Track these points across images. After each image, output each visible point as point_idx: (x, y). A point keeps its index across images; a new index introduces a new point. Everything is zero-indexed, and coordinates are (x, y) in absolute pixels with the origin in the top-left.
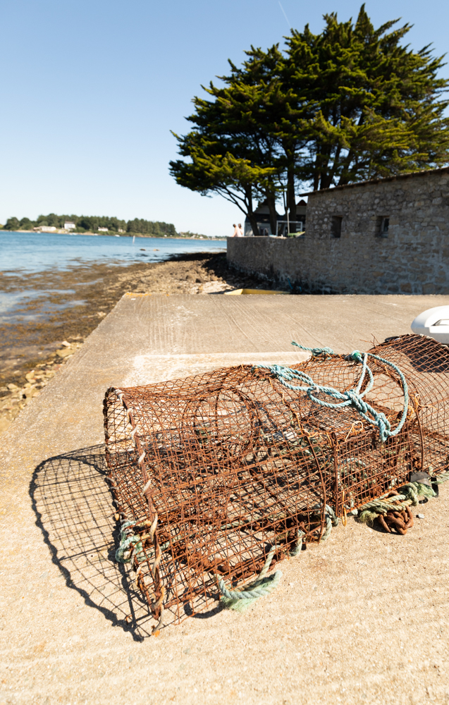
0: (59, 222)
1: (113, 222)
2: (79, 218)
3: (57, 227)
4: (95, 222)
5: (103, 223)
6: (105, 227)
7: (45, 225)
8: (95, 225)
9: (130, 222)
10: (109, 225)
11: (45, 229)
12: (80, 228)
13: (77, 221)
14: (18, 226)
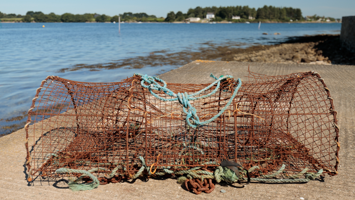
0: (203, 13)
1: (245, 11)
2: (218, 9)
3: (200, 17)
4: (230, 12)
5: (236, 12)
6: (238, 15)
7: (193, 17)
8: (230, 14)
9: (259, 10)
10: (241, 14)
11: (192, 20)
12: (218, 18)
13: (216, 12)
14: (174, 18)
